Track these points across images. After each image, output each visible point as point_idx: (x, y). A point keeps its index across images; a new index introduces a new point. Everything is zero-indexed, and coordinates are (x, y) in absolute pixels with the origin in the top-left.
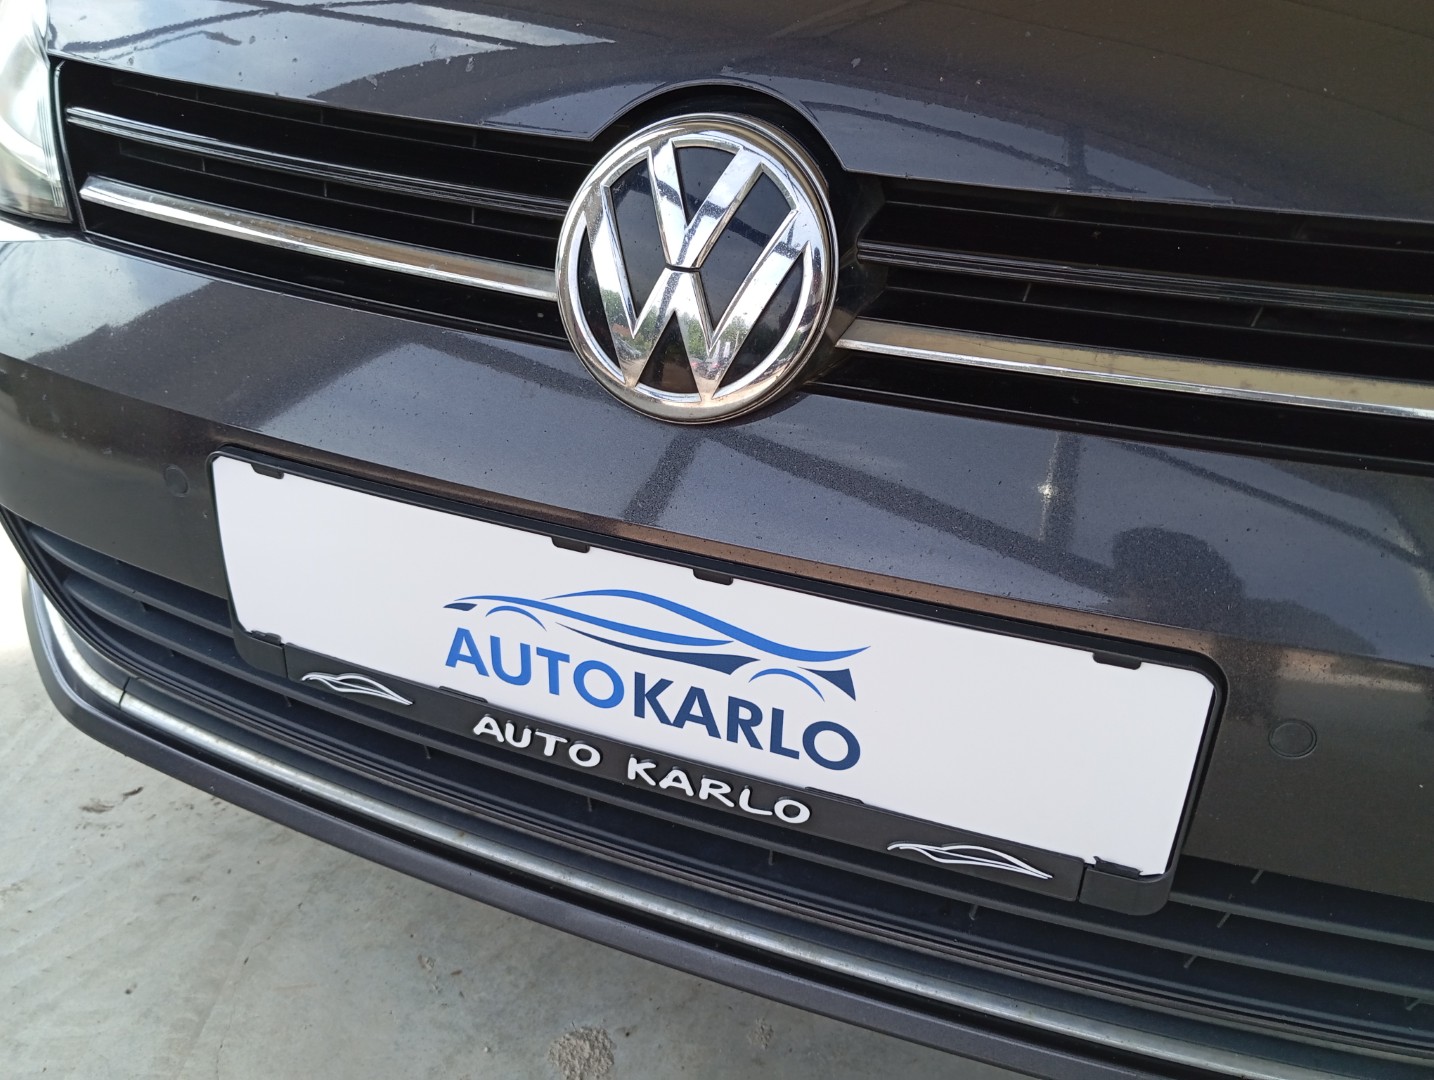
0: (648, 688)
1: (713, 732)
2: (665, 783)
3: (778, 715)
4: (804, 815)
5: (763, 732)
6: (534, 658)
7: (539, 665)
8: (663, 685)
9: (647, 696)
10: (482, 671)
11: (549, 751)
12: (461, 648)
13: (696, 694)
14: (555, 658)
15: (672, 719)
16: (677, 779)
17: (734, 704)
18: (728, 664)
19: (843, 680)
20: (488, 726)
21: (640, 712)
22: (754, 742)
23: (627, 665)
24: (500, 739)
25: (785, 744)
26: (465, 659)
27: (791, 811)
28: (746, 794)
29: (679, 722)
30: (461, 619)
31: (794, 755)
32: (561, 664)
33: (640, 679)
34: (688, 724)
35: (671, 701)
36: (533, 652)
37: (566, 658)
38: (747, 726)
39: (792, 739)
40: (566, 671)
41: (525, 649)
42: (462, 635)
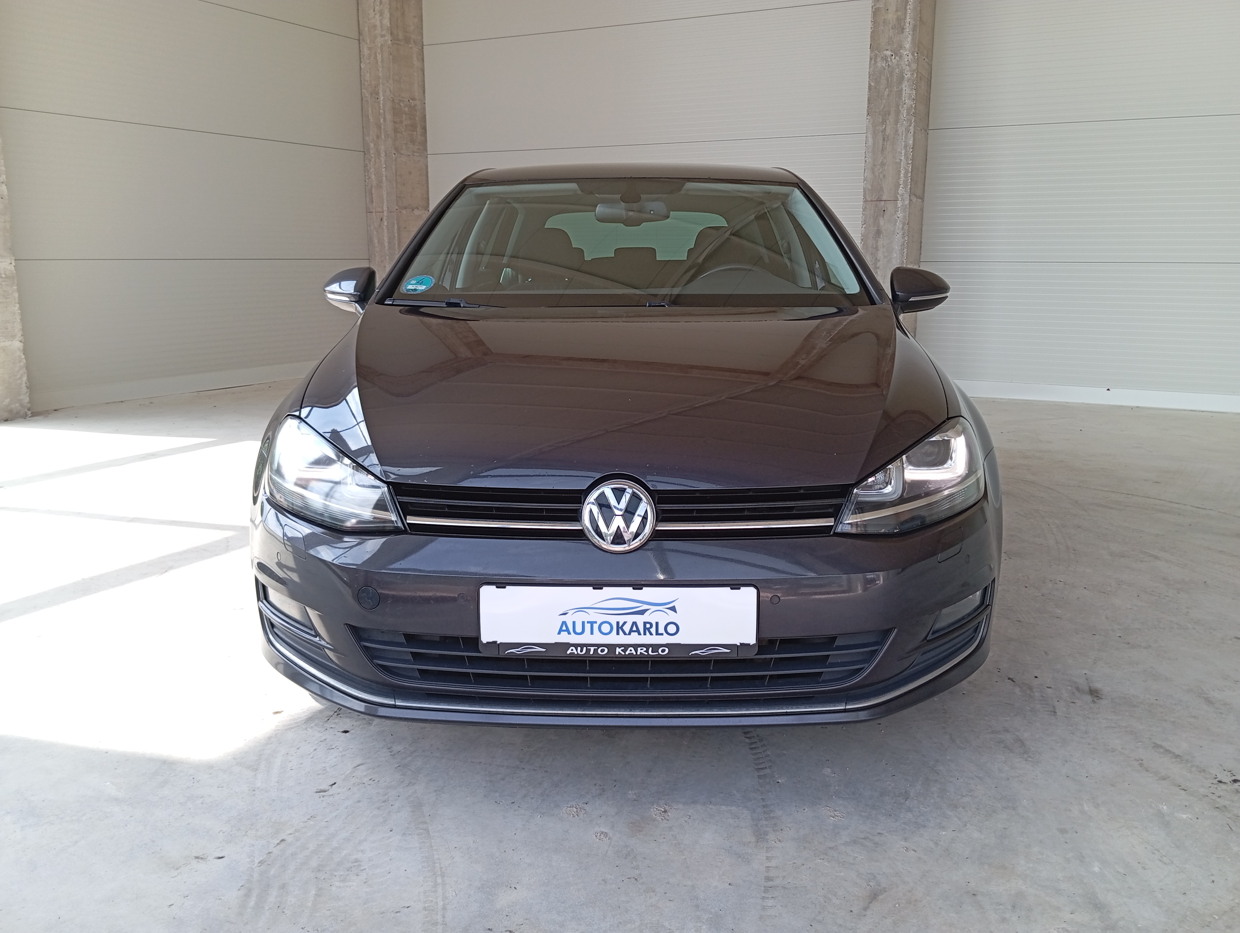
0: (620, 625)
1: (639, 634)
2: (627, 653)
3: (657, 624)
4: (667, 650)
5: (653, 630)
6: (586, 624)
7: (588, 627)
8: (625, 623)
9: (620, 628)
10: (569, 633)
11: (592, 653)
12: (563, 628)
13: (635, 623)
14: (592, 623)
15: (627, 633)
16: (631, 650)
17: (645, 623)
18: (642, 612)
19: (673, 609)
20: (572, 650)
21: (618, 633)
22: (651, 634)
23: (613, 620)
24: (576, 653)
25: (660, 632)
26: (564, 631)
27: (663, 651)
28: (651, 649)
29: (629, 634)
30: (564, 618)
31: (662, 634)
32: (594, 625)
33: (618, 623)
34: (632, 633)
35: (627, 628)
36: (586, 623)
37: (596, 622)
38: (649, 629)
39: (661, 630)
40: (596, 626)
41: (583, 623)
42: (564, 623)
